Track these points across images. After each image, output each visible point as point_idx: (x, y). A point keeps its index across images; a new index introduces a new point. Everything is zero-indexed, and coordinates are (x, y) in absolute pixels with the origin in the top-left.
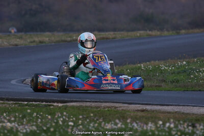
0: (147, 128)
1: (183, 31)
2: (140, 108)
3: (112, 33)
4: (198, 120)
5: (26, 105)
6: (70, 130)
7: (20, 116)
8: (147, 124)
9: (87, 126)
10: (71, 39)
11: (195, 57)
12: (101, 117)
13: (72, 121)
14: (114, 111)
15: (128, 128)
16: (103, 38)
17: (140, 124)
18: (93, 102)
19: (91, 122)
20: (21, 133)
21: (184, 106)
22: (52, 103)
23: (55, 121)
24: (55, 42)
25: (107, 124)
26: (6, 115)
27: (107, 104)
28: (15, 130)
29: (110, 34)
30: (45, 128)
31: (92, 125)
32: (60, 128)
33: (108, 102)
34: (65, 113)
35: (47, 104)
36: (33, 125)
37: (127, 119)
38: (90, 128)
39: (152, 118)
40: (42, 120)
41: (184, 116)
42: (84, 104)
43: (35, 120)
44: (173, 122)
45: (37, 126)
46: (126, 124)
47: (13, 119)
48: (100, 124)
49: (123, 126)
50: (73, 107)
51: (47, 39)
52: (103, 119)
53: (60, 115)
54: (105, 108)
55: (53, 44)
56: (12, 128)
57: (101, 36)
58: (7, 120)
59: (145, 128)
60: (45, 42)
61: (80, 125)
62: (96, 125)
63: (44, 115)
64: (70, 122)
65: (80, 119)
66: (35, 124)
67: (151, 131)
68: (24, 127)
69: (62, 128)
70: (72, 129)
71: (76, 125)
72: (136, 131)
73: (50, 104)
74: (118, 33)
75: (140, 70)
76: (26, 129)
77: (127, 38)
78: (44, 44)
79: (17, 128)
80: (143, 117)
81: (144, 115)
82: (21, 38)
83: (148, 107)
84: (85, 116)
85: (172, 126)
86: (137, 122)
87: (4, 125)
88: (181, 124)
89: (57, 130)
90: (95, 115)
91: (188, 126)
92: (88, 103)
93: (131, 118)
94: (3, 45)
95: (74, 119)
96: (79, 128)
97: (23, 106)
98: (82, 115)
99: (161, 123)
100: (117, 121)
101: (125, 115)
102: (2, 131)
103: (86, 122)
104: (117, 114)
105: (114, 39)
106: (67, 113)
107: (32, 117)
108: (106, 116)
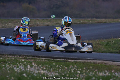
2: (119, 64)
3: (104, 19)
5: (53, 60)
7: (49, 67)
9: (88, 74)
10: (80, 22)
12: (96, 69)
13: (79, 71)
14: (104, 66)
15: (112, 75)
16: (99, 22)
18: (92, 60)
19: (90, 71)
22: (68, 60)
23: (69, 70)
25: (100, 73)
26: (41, 66)
27: (100, 61)
29: (103, 20)
30: (63, 74)
31: (91, 73)
32: (72, 74)
33: (101, 60)
34: (75, 66)
35: (65, 60)
36: (56, 72)
37: (112, 70)
38: (90, 75)
40: (61, 69)
43: (57, 69)
45: (59, 73)
47: (45, 68)
48: (96, 73)
49: (110, 74)
50: (80, 62)
52: (98, 70)
53: (72, 67)
54: (99, 63)
56: (44, 74)
57: (98, 21)
58: (41, 69)
61: (84, 73)
62: (94, 73)
63: (63, 67)
65: (84, 70)
66: (57, 71)
69: (73, 75)
70: (79, 75)
71: (82, 73)
72: (117, 77)
73: (66, 60)
74: (108, 19)
76: (52, 74)
77: (113, 23)
79: (47, 74)
82: (51, 21)
84: (87, 68)
86: (118, 72)
87: (40, 71)
90: (93, 68)
92: (89, 60)
93: (115, 70)
94: (40, 25)
95: (81, 69)
96: (83, 75)
98: (86, 67)
100: (106, 71)
101: (111, 68)
102: (38, 75)
103: (87, 72)
104: (106, 67)
105: (105, 23)
106: (77, 66)
107: (56, 67)
108: (99, 68)
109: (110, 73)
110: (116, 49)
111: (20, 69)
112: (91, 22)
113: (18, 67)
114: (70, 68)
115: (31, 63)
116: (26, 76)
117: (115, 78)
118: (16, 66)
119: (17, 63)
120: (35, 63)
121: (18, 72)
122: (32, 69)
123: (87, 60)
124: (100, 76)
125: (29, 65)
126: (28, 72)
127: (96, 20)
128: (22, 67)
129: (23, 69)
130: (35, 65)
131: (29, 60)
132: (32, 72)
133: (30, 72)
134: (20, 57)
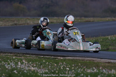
0: (111, 72)
2: (107, 61)
3: (92, 18)
5: (43, 58)
7: (39, 64)
8: (111, 70)
9: (77, 71)
12: (84, 66)
13: (68, 68)
15: (100, 72)
16: (87, 21)
17: (107, 70)
18: (81, 57)
19: (79, 68)
20: (39, 73)
22: (57, 57)
23: (59, 67)
24: (59, 23)
25: (88, 70)
26: (31, 63)
27: (89, 59)
28: (36, 72)
29: (91, 19)
30: (53, 71)
31: (79, 70)
32: (61, 71)
33: (89, 57)
34: (64, 63)
35: (54, 57)
36: (46, 69)
37: (100, 67)
38: (79, 71)
39: (114, 67)
40: (51, 66)
42: (75, 58)
45: (48, 70)
46: (99, 70)
47: (35, 65)
48: (84, 70)
49: (97, 71)
50: (69, 60)
51: (55, 21)
52: (86, 67)
53: (61, 64)
54: (87, 61)
55: (59, 24)
56: (34, 70)
57: (86, 20)
58: (31, 66)
59: (110, 73)
60: (54, 23)
62: (82, 70)
63: (53, 64)
65: (73, 66)
66: (47, 68)
67: (114, 74)
68: (41, 70)
69: (63, 71)
70: (68, 72)
72: (105, 74)
73: (56, 57)
74: (96, 18)
75: (108, 40)
76: (42, 71)
77: (101, 21)
78: (53, 24)
79: (37, 71)
80: (109, 66)
81: (109, 65)
83: (112, 61)
84: (76, 65)
86: (106, 69)
87: (30, 68)
89: (60, 72)
90: (82, 65)
92: (78, 58)
93: (102, 67)
95: (70, 66)
96: (72, 71)
97: (40, 58)
98: (74, 64)
101: (99, 65)
102: (29, 72)
103: (76, 68)
104: (94, 64)
105: (93, 22)
106: (66, 63)
107: (46, 65)
108: (88, 65)
110: (104, 47)
111: (11, 66)
112: (79, 21)
113: (9, 64)
114: (59, 65)
115: (21, 60)
116: (16, 73)
117: (103, 75)
118: (7, 63)
119: (8, 61)
120: (26, 60)
121: (9, 69)
122: (23, 66)
123: (76, 57)
124: (88, 72)
125: (19, 62)
126: (19, 69)
127: (85, 19)
128: (13, 64)
129: (14, 66)
130: (25, 62)
131: (20, 58)
132: (23, 68)
133: (21, 69)
134: (11, 55)
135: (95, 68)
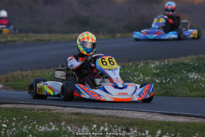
0: (81, 131)
1: (119, 35)
2: (74, 112)
3: (47, 35)
4: (132, 125)
6: (3, 132)
8: (81, 127)
9: (21, 129)
10: (6, 40)
11: (130, 61)
12: (34, 120)
13: (5, 123)
14: (48, 114)
15: (62, 131)
16: (38, 40)
17: (74, 127)
18: (27, 104)
19: (24, 124)
21: (118, 110)
25: (40, 127)
27: (41, 107)
29: (46, 36)
31: (25, 127)
33: (42, 105)
37: (62, 123)
38: (24, 129)
39: (86, 121)
41: (118, 120)
44: (107, 125)
46: (60, 127)
48: (34, 126)
49: (57, 129)
50: (6, 109)
52: (37, 121)
54: (38, 110)
57: (37, 38)
61: (14, 127)
62: (30, 127)
64: (3, 124)
65: (14, 121)
70: (5, 131)
71: (9, 127)
72: (70, 134)
74: (54, 35)
80: (77, 120)
81: (78, 118)
83: (83, 111)
84: (19, 118)
85: (106, 129)
86: (72, 125)
88: (115, 128)
90: (29, 118)
91: (122, 130)
92: (22, 105)
93: (65, 121)
95: (8, 121)
96: (12, 130)
98: (16, 117)
99: (95, 126)
100: (51, 124)
101: (59, 118)
103: (19, 125)
104: (51, 117)
105: (49, 42)
108: (40, 118)
109: (57, 127)
112: (24, 39)
117: (66, 136)
123: (19, 105)
124: (40, 131)
127: (34, 37)
135: (54, 123)
